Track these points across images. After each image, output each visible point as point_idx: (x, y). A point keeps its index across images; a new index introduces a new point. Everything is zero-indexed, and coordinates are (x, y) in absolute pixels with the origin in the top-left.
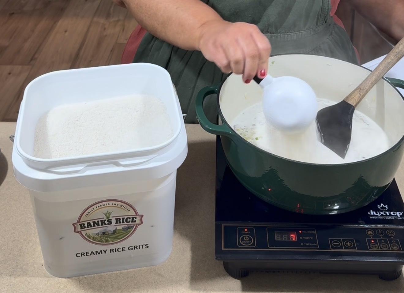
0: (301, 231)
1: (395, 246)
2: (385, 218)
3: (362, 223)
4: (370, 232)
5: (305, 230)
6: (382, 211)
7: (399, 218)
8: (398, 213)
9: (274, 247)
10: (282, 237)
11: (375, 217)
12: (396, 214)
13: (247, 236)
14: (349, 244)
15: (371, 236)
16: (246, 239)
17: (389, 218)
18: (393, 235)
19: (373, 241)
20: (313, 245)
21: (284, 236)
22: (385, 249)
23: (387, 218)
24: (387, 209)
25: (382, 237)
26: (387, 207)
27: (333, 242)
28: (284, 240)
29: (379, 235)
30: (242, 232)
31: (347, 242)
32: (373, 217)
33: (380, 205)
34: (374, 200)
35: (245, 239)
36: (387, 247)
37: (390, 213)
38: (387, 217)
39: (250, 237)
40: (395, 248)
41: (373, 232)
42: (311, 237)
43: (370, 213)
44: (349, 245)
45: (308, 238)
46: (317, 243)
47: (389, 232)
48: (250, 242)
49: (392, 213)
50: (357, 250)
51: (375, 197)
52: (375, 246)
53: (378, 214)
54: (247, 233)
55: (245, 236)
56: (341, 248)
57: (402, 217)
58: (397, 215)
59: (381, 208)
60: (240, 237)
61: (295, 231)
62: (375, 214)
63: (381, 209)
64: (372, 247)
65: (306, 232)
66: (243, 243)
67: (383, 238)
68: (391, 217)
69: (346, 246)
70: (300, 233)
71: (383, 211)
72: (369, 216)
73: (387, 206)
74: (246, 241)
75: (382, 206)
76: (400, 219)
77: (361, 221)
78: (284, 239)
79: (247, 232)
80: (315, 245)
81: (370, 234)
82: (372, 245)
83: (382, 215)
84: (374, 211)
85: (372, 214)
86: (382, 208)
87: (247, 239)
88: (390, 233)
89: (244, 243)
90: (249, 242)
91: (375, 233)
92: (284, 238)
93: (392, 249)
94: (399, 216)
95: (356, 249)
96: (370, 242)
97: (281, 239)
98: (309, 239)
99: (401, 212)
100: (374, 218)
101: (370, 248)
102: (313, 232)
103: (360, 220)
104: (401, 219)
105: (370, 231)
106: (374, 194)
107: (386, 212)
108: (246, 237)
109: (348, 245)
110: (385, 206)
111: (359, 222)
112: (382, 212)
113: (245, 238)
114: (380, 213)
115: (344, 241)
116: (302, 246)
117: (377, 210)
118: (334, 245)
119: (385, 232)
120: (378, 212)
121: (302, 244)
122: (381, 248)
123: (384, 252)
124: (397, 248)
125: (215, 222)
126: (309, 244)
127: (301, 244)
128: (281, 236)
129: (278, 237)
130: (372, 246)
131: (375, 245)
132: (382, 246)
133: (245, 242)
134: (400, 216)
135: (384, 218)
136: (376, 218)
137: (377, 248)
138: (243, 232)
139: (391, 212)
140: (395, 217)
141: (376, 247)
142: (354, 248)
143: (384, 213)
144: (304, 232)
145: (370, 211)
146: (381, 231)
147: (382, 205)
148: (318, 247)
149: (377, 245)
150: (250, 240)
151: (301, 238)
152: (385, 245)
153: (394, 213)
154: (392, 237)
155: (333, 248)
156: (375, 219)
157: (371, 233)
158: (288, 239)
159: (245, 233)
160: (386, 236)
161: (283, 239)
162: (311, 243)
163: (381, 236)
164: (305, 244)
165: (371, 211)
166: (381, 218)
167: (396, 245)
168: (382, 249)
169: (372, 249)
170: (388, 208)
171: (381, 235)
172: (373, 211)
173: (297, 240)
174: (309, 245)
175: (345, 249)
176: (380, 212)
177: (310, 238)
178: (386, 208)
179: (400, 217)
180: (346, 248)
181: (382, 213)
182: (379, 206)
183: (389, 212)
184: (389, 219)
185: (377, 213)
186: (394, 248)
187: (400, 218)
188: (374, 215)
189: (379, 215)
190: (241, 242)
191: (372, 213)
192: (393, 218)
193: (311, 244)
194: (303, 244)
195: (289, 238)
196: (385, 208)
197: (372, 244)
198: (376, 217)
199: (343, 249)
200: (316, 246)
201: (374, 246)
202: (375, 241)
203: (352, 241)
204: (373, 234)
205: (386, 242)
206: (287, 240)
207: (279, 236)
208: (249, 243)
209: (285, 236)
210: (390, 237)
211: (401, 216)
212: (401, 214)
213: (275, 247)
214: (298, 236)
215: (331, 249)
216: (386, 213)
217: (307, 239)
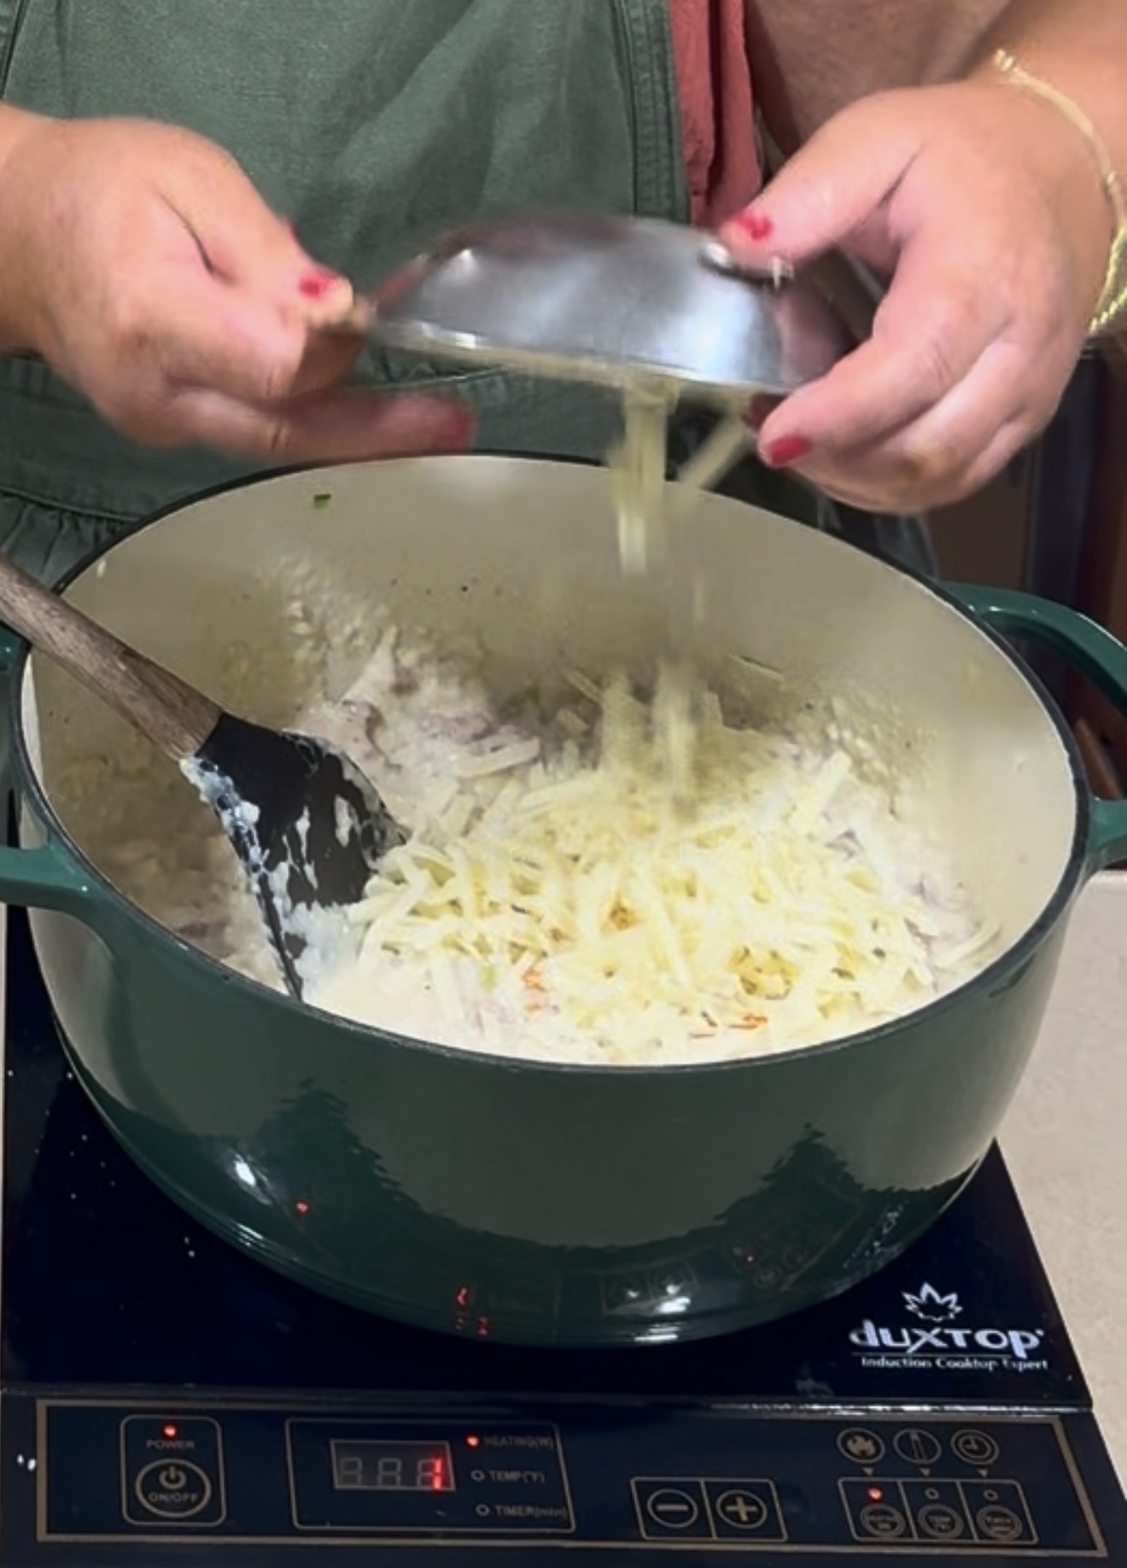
0: (472, 1435)
1: (997, 1520)
2: (942, 1364)
3: (815, 1391)
4: (862, 1445)
5: (501, 1433)
6: (927, 1326)
7: (1022, 1367)
8: (1015, 1336)
9: (329, 1527)
10: (370, 1471)
11: (889, 1359)
12: (1005, 1342)
13: (178, 1467)
14: (742, 1509)
15: (867, 1465)
16: (173, 1481)
17: (969, 1365)
18: (990, 1462)
19: (876, 1494)
20: (543, 1517)
21: (381, 1463)
22: (944, 1538)
23: (957, 1365)
24: (958, 1315)
25: (926, 1472)
26: (958, 1304)
27: (658, 1500)
28: (381, 1487)
29: (910, 1459)
30: (149, 1445)
31: (731, 1500)
32: (876, 1358)
33: (918, 1295)
34: (880, 1264)
35: (168, 1479)
36: (952, 1524)
37: (970, 1339)
38: (955, 1360)
39: (191, 1470)
40: (1002, 1529)
41: (876, 1444)
42: (532, 1470)
43: (863, 1337)
44: (744, 1517)
45: (512, 1476)
46: (566, 1505)
47: (968, 1443)
48: (194, 1497)
49: (982, 1338)
50: (789, 1542)
52: (888, 1518)
53: (908, 1342)
54: (177, 1451)
55: (166, 1467)
56: (700, 1530)
57: (1039, 1359)
58: (1010, 1350)
59: (922, 1308)
60: (140, 1470)
61: (444, 1440)
62: (888, 1340)
63: (921, 1315)
64: (874, 1524)
65: (504, 1441)
66: (154, 1505)
67: (931, 1475)
68: (979, 1359)
69: (726, 1519)
70: (471, 1447)
71: (934, 1326)
72: (856, 1354)
73: (953, 1297)
74: (173, 1491)
75: (930, 1297)
77: (808, 1384)
78: (380, 1479)
79: (179, 1445)
80: (554, 1518)
81: (863, 1454)
82: (872, 1513)
83: (928, 1348)
84: (884, 1327)
85: (873, 1341)
86: (931, 1307)
87: (177, 1480)
88: (974, 1447)
89: (159, 1506)
90: (186, 1497)
91: (890, 1449)
92: (382, 1474)
93: (982, 1535)
94: (1019, 1350)
95: (781, 1536)
96: (859, 1496)
97: (363, 1482)
98: (520, 1480)
99: (1032, 1333)
100: (882, 1362)
101: (861, 1531)
102: (544, 1441)
103: (803, 1378)
105: (860, 1440)
107: (948, 1332)
108: (172, 1470)
109: (737, 1514)
110: (946, 1299)
111: (801, 1385)
112: (928, 1330)
113: (164, 1474)
114: (914, 1338)
115: (714, 1490)
116: (485, 1520)
117: (898, 1320)
118: (658, 1514)
119: (946, 1448)
120: (905, 1332)
121: (483, 1510)
122: (922, 1533)
124: (1014, 1533)
126: (520, 1508)
127: (478, 1509)
128: (365, 1466)
129: (349, 1474)
130: (873, 1518)
131: (889, 1514)
132: (928, 1521)
133: (164, 1497)
134: (1027, 1351)
135: (938, 1363)
136: (895, 1363)
137: (900, 1529)
138: (155, 1444)
139: (976, 1329)
140: (1000, 1361)
141: (894, 1525)
142: (770, 1531)
143: (941, 1337)
144: (493, 1441)
145: (861, 1326)
146: (920, 1435)
147: (927, 1290)
148: (569, 1526)
149: (897, 1517)
150: (194, 1485)
151: (478, 1476)
152: (945, 1514)
153: (994, 1339)
154: (983, 1472)
155: (655, 1530)
156: (886, 1369)
157: (869, 1447)
158: (403, 1483)
159: (165, 1450)
160: (949, 1465)
161: (374, 1484)
162: (533, 1505)
163: (924, 1466)
164: (498, 1508)
165: (868, 1327)
166: (924, 1365)
167: (1006, 1516)
168: (929, 1537)
169: (872, 1535)
170: (959, 1309)
171: (924, 1461)
172: (877, 1328)
173: (453, 1488)
174: (521, 1514)
175: (719, 1535)
176: (918, 1332)
177: (530, 1478)
178: (952, 1307)
179: (1026, 1361)
180: (725, 1532)
181: (930, 1338)
182: (908, 1297)
183: (968, 1332)
185: (898, 1337)
186: (991, 1532)
187: (1029, 1365)
188: (883, 1348)
189: (914, 1348)
190: (146, 1497)
191: (873, 1335)
192: (990, 1366)
193: (529, 1510)
194: (487, 1510)
195: (410, 1475)
196: (944, 1309)
197: (870, 1508)
198: (896, 1359)
199: (709, 1535)
200: (559, 1517)
201: (880, 1518)
202: (890, 1493)
203: (763, 1490)
204: (878, 1452)
205: (949, 1496)
206: (398, 1487)
207: (353, 1466)
208: (189, 1501)
209: (391, 1467)
210: (972, 1472)
211: (1032, 1355)
212: (1033, 1343)
213: (334, 1524)
214: (463, 1463)
215: (640, 1540)
216: (948, 1340)
217: (512, 1482)
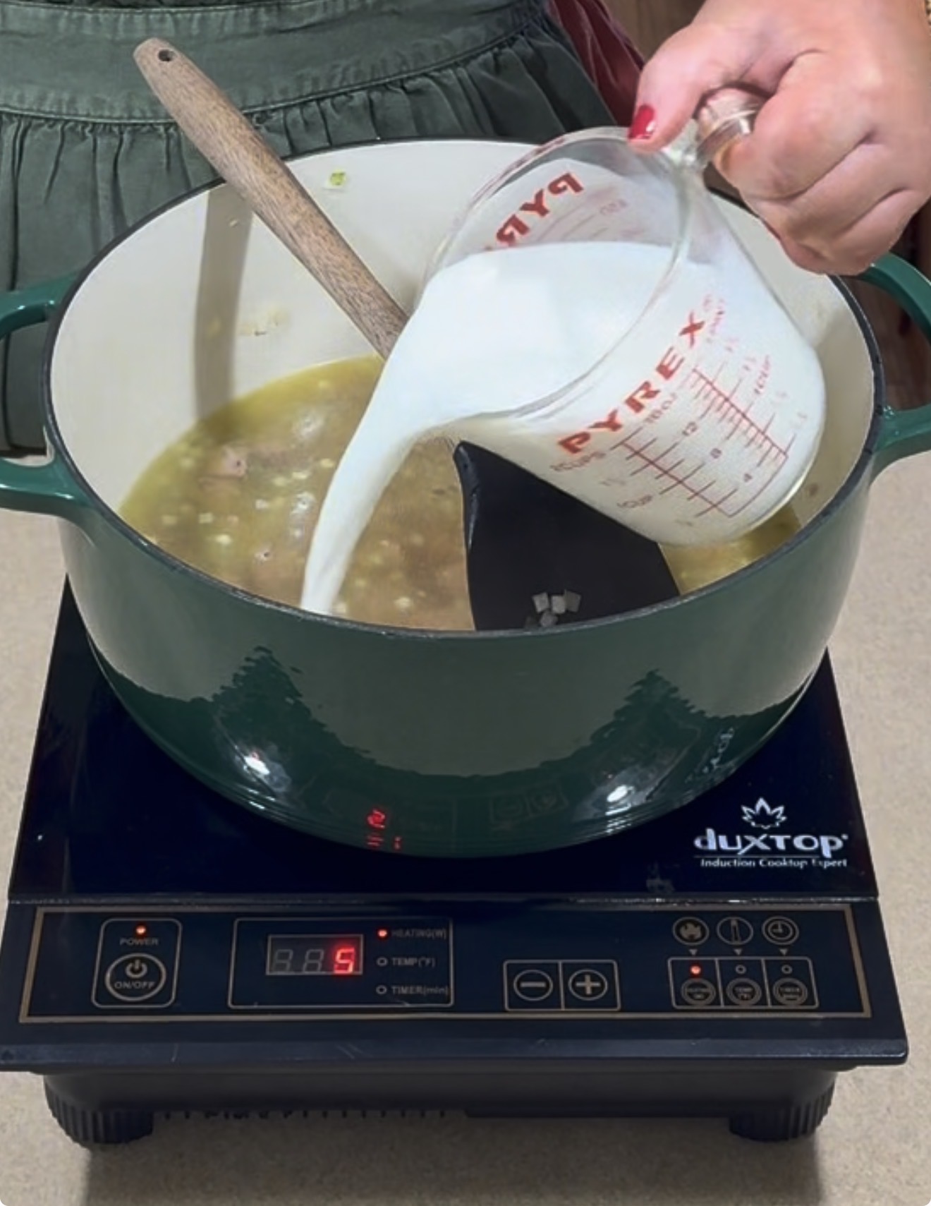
0: (383, 928)
1: (788, 990)
2: (765, 863)
3: (661, 888)
4: (691, 931)
5: (405, 926)
6: (757, 833)
7: (826, 865)
8: (825, 840)
9: (255, 1007)
10: (298, 960)
11: (723, 860)
12: (816, 845)
13: (143, 960)
14: (588, 985)
15: (693, 947)
16: (136, 971)
17: (785, 863)
18: (790, 942)
19: (695, 970)
20: (428, 995)
21: (308, 953)
22: (744, 1005)
23: (775, 864)
24: (782, 824)
25: (738, 951)
26: (784, 814)
27: (522, 980)
28: (304, 973)
29: (727, 942)
30: (122, 941)
31: (581, 978)
32: (713, 860)
33: (753, 807)
34: (719, 779)
35: (133, 971)
36: (753, 994)
37: (789, 843)
38: (775, 860)
39: (153, 962)
40: (791, 996)
41: (703, 930)
42: (427, 957)
43: (705, 843)
44: (589, 991)
45: (410, 962)
46: (449, 985)
47: (775, 927)
48: (151, 984)
49: (798, 842)
50: (622, 1011)
51: (722, 766)
52: (704, 990)
53: (739, 846)
54: (144, 946)
55: (132, 960)
56: (553, 1003)
57: (841, 859)
58: (819, 851)
59: (755, 818)
60: (111, 963)
61: (360, 933)
62: (724, 845)
63: (753, 824)
64: (691, 995)
65: (408, 933)
66: (118, 991)
67: (742, 954)
68: (794, 859)
69: (574, 993)
70: (381, 938)
71: (762, 832)
72: (697, 857)
73: (781, 809)
74: (135, 980)
75: (763, 809)
76: (830, 868)
77: (657, 882)
78: (305, 966)
79: (146, 941)
80: (438, 995)
81: (692, 939)
82: (691, 986)
83: (755, 850)
84: (722, 834)
85: (712, 846)
86: (762, 817)
87: (140, 970)
88: (780, 930)
89: (122, 991)
90: (145, 984)
91: (713, 933)
92: (308, 961)
93: (774, 1002)
94: (827, 853)
95: (615, 1006)
96: (682, 972)
97: (292, 969)
98: (416, 965)
99: (839, 836)
100: (717, 863)
101: (680, 1001)
102: (440, 933)
103: (653, 877)
104: (837, 867)
105: (690, 926)
106: (720, 751)
107: (772, 837)
108: (137, 962)
109: (583, 989)
110: (775, 811)
111: (650, 883)
112: (757, 836)
113: (130, 966)
114: (745, 843)
115: (568, 970)
116: (383, 1000)
117: (732, 827)
118: (522, 990)
119: (758, 930)
120: (738, 838)
121: (381, 990)
122: (728, 1002)
123: (736, 1016)
124: (800, 999)
125: (10, 898)
126: (411, 988)
127: (378, 991)
128: (295, 955)
129: (279, 963)
130: (691, 990)
131: (704, 986)
132: (734, 991)
133: (127, 985)
134: (833, 852)
135: (761, 863)
136: (728, 864)
137: (711, 998)
138: (127, 941)
139: (794, 834)
140: (809, 861)
141: (707, 995)
142: (608, 1002)
143: (766, 841)
144: (398, 933)
145: (704, 834)
146: (739, 922)
147: (761, 803)
148: (448, 1001)
149: (710, 988)
150: (154, 974)
151: (382, 962)
152: (748, 985)
153: (808, 843)
154: (784, 951)
155: (516, 1003)
156: (720, 868)
157: (697, 932)
158: (323, 969)
159: (134, 945)
160: (760, 946)
161: (300, 970)
162: (422, 985)
163: (738, 947)
164: (394, 988)
165: (710, 834)
166: (749, 864)
167: (796, 986)
168: (733, 1004)
169: (687, 1004)
170: (784, 818)
171: (738, 943)
172: (717, 834)
173: (360, 972)
174: (411, 992)
175: (567, 1006)
176: (747, 837)
177: (423, 963)
178: (778, 817)
179: (831, 860)
180: (572, 1003)
181: (757, 842)
182: (745, 809)
183: (788, 837)
184: (781, 869)
185: (732, 842)
186: (782, 999)
187: (833, 863)
188: (719, 851)
189: (744, 851)
190: (112, 983)
191: (713, 840)
192: (801, 864)
193: (419, 989)
194: (385, 990)
195: (329, 962)
196: (772, 819)
197: (690, 982)
198: (727, 860)
199: (559, 1006)
200: (441, 995)
201: (696, 990)
202: (707, 969)
203: (608, 970)
204: (703, 936)
206: (318, 972)
207: (285, 956)
208: (147, 987)
209: (316, 956)
210: (774, 950)
211: (836, 855)
212: (839, 844)
213: (260, 1004)
214: (372, 950)
215: (505, 1012)
216: (771, 843)
217: (409, 967)
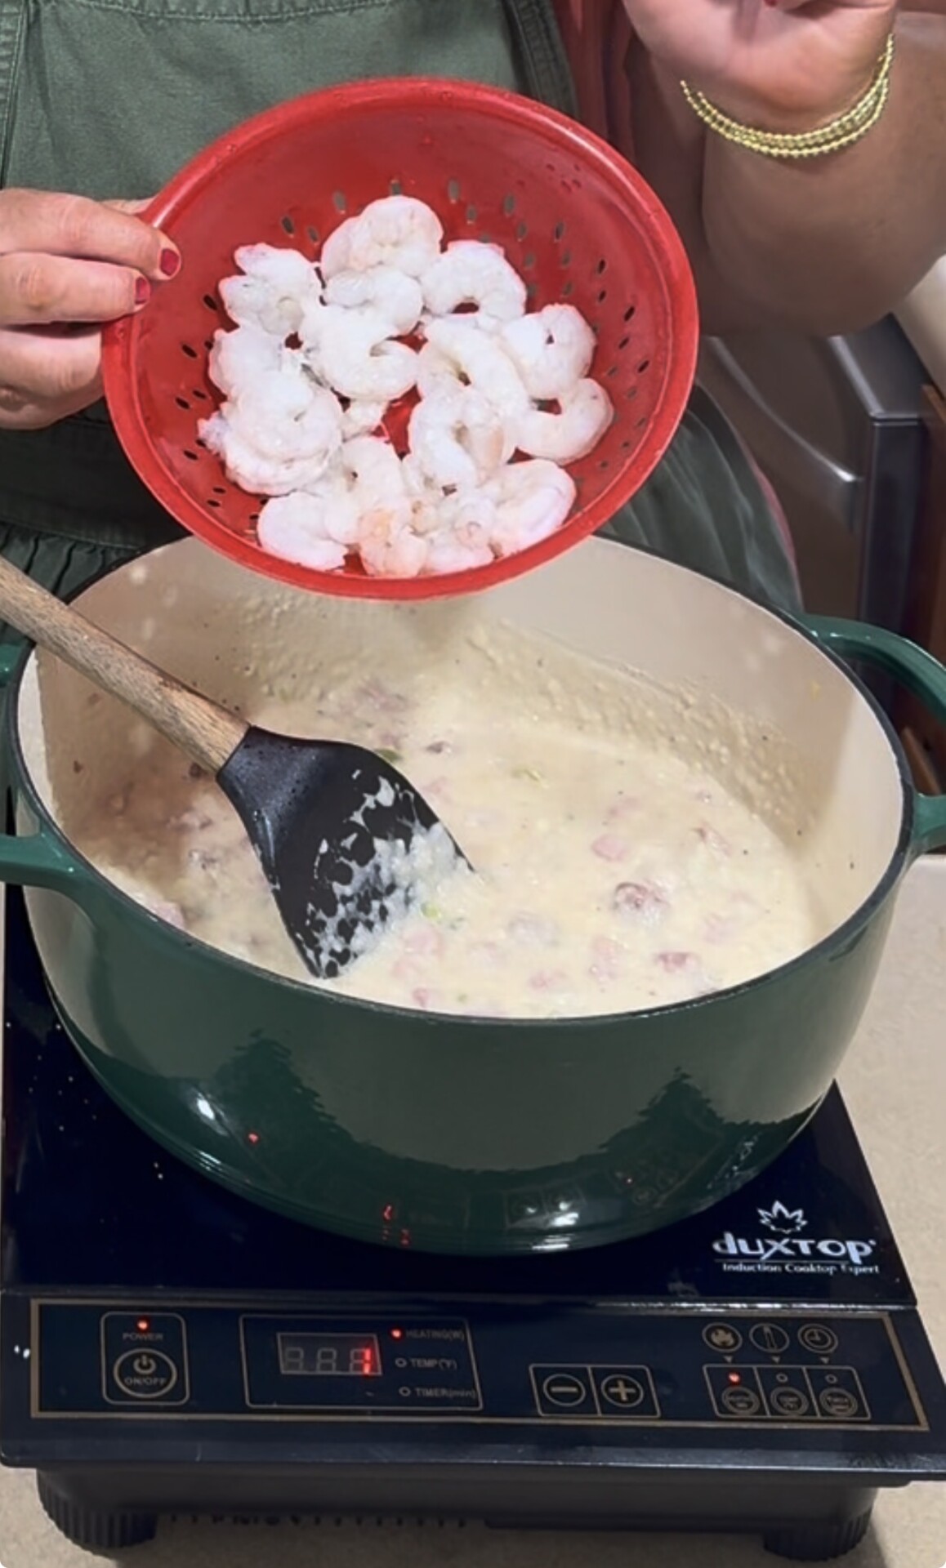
0: (398, 1329)
1: (837, 1400)
2: (791, 1268)
3: (685, 1292)
4: (721, 1338)
5: (421, 1326)
6: (778, 1237)
7: (857, 1271)
8: (852, 1246)
9: (275, 1406)
10: (310, 1359)
11: (746, 1264)
12: (843, 1251)
13: (150, 1356)
14: (622, 1391)
15: (728, 1354)
16: (145, 1367)
17: (812, 1269)
18: (831, 1351)
19: (734, 1378)
20: (455, 1398)
21: (319, 1352)
22: (792, 1415)
23: (802, 1269)
24: (803, 1228)
25: (776, 1359)
26: (804, 1218)
27: (551, 1384)
28: (319, 1372)
29: (763, 1349)
30: (126, 1336)
31: (614, 1383)
32: (736, 1264)
33: (770, 1210)
34: (738, 1185)
35: (141, 1366)
37: (812, 1247)
38: (802, 1265)
39: (160, 1359)
40: (841, 1407)
41: (735, 1336)
42: (447, 1358)
43: (724, 1246)
44: (624, 1398)
45: (430, 1363)
46: (475, 1388)
47: (812, 1334)
48: (162, 1381)
49: (824, 1247)
50: (662, 1418)
51: (743, 1172)
52: (746, 1399)
53: (762, 1250)
54: (149, 1341)
55: (139, 1356)
56: (587, 1408)
57: (872, 1265)
58: (847, 1257)
59: (774, 1221)
60: (117, 1358)
61: (373, 1333)
62: (745, 1249)
63: (773, 1228)
64: (733, 1404)
65: (423, 1334)
66: (129, 1387)
67: (781, 1362)
68: (822, 1265)
69: (610, 1401)
70: (396, 1339)
71: (785, 1236)
72: (718, 1261)
73: (800, 1212)
74: (145, 1377)
75: (780, 1213)
76: (861, 1275)
77: (678, 1286)
78: (318, 1366)
79: (150, 1336)
80: (465, 1398)
81: (724, 1345)
82: (731, 1394)
83: (778, 1255)
84: (742, 1238)
85: (732, 1250)
86: (780, 1220)
87: (149, 1366)
88: (817, 1338)
89: (134, 1388)
90: (155, 1380)
91: (746, 1338)
92: (320, 1361)
93: (824, 1413)
94: (856, 1257)
95: (654, 1413)
96: (721, 1380)
97: (305, 1369)
98: (437, 1366)
99: (866, 1242)
100: (740, 1268)
101: (723, 1409)
102: (456, 1334)
103: (674, 1281)
105: (721, 1332)
106: (742, 1157)
107: (795, 1241)
108: (144, 1360)
109: (619, 1395)
110: (794, 1214)
111: (672, 1287)
112: (779, 1240)
113: (137, 1362)
114: (767, 1247)
115: (599, 1375)
116: (407, 1400)
117: (752, 1231)
118: (554, 1395)
119: (794, 1339)
120: (759, 1243)
121: (404, 1392)
122: (773, 1412)
123: (785, 1426)
124: (851, 1411)
125: (2, 1288)
126: (436, 1391)
127: (401, 1391)
128: (306, 1354)
129: (291, 1361)
130: (732, 1398)
131: (746, 1395)
132: (780, 1402)
133: (137, 1381)
134: (862, 1258)
135: (787, 1268)
136: (751, 1268)
137: (755, 1407)
138: (131, 1336)
139: (818, 1240)
140: (838, 1266)
141: (750, 1404)
142: (646, 1409)
143: (788, 1245)
144: (413, 1334)
145: (722, 1237)
146: (772, 1328)
147: (778, 1206)
148: (477, 1405)
149: (753, 1397)
150: (163, 1371)
151: (401, 1363)
152: (793, 1395)
153: (834, 1248)
154: (825, 1360)
155: (549, 1408)
156: (743, 1273)
157: (729, 1339)
158: (338, 1370)
159: (138, 1340)
160: (797, 1353)
161: (314, 1370)
162: (447, 1387)
163: (776, 1355)
164: (418, 1390)
165: (729, 1238)
166: (774, 1269)
167: (844, 1396)
168: (780, 1414)
169: (732, 1413)
170: (804, 1223)
171: (774, 1350)
172: (736, 1238)
173: (380, 1373)
174: (437, 1395)
175: (603, 1412)
176: (769, 1242)
177: (444, 1365)
178: (798, 1220)
179: (862, 1267)
180: (609, 1410)
181: (779, 1246)
182: (762, 1212)
183: (812, 1242)
184: (810, 1274)
185: (753, 1247)
186: (832, 1410)
187: (864, 1270)
188: (741, 1255)
189: (767, 1255)
190: (122, 1379)
191: (733, 1244)
192: (832, 1270)
193: (444, 1392)
194: (409, 1392)
195: (344, 1362)
196: (792, 1223)
197: (731, 1389)
198: (750, 1264)
199: (595, 1412)
200: (469, 1398)
201: (738, 1398)
202: (746, 1376)
203: (641, 1376)
204: (736, 1343)
205: (796, 1380)
206: (334, 1372)
207: (296, 1354)
208: (158, 1384)
209: (328, 1355)
210: (815, 1359)
211: (866, 1261)
212: (868, 1250)
213: (279, 1404)
214: (388, 1352)
215: (537, 1417)
216: (796, 1248)
217: (430, 1369)
